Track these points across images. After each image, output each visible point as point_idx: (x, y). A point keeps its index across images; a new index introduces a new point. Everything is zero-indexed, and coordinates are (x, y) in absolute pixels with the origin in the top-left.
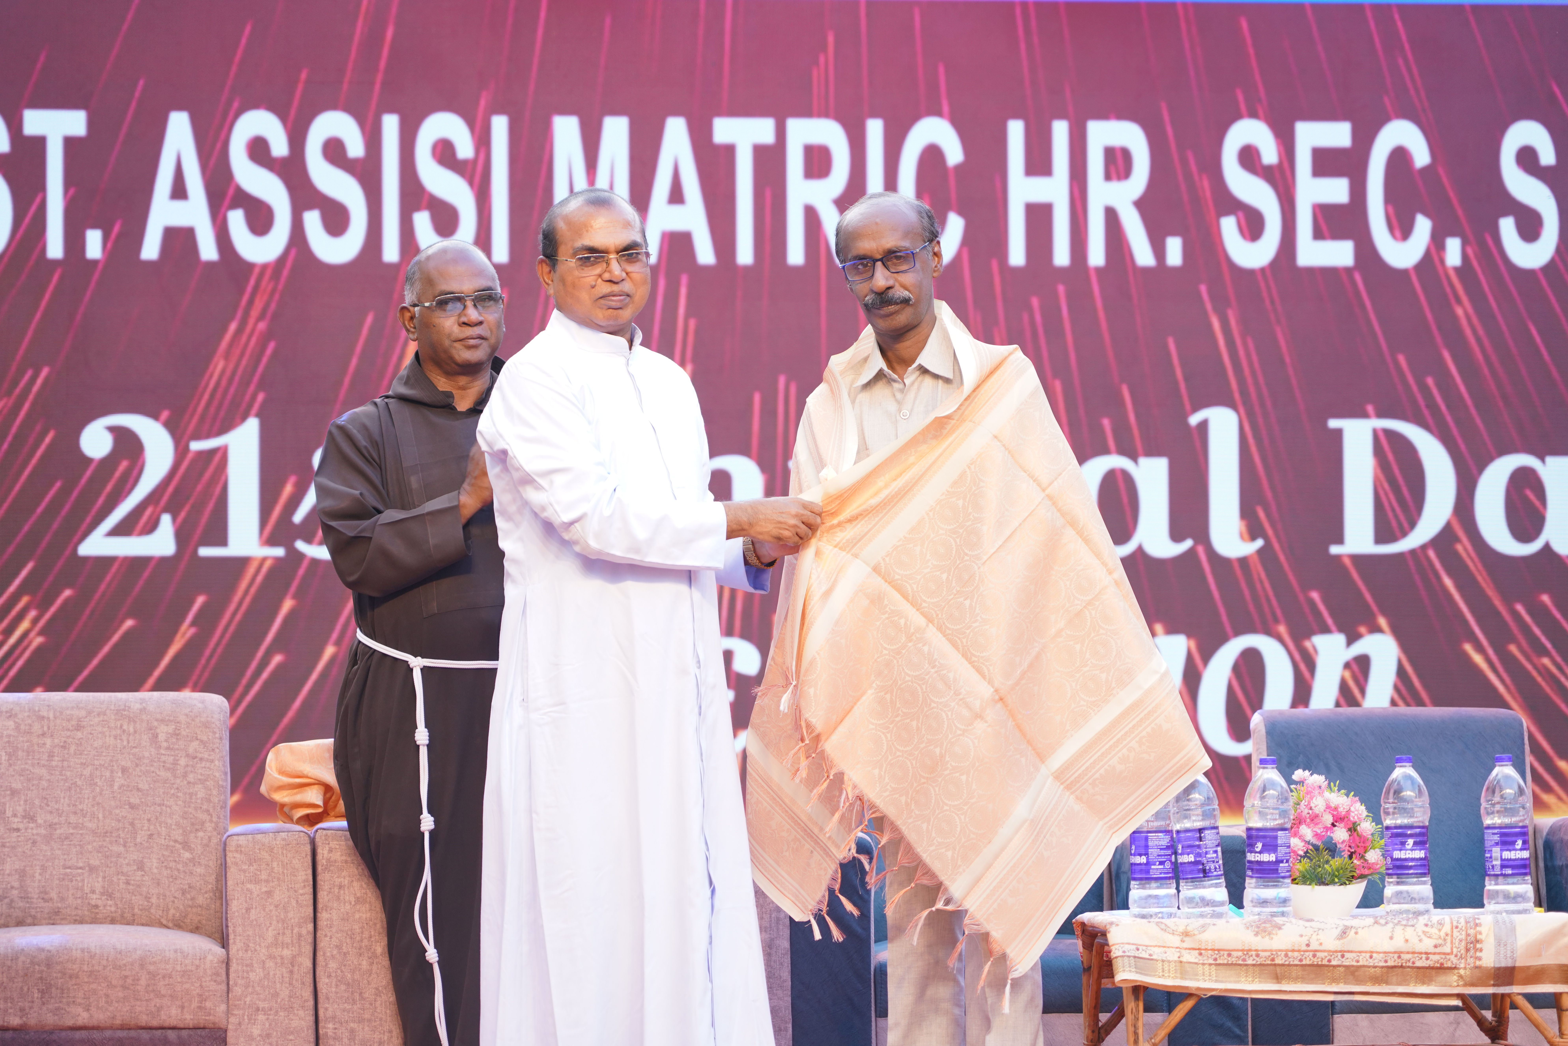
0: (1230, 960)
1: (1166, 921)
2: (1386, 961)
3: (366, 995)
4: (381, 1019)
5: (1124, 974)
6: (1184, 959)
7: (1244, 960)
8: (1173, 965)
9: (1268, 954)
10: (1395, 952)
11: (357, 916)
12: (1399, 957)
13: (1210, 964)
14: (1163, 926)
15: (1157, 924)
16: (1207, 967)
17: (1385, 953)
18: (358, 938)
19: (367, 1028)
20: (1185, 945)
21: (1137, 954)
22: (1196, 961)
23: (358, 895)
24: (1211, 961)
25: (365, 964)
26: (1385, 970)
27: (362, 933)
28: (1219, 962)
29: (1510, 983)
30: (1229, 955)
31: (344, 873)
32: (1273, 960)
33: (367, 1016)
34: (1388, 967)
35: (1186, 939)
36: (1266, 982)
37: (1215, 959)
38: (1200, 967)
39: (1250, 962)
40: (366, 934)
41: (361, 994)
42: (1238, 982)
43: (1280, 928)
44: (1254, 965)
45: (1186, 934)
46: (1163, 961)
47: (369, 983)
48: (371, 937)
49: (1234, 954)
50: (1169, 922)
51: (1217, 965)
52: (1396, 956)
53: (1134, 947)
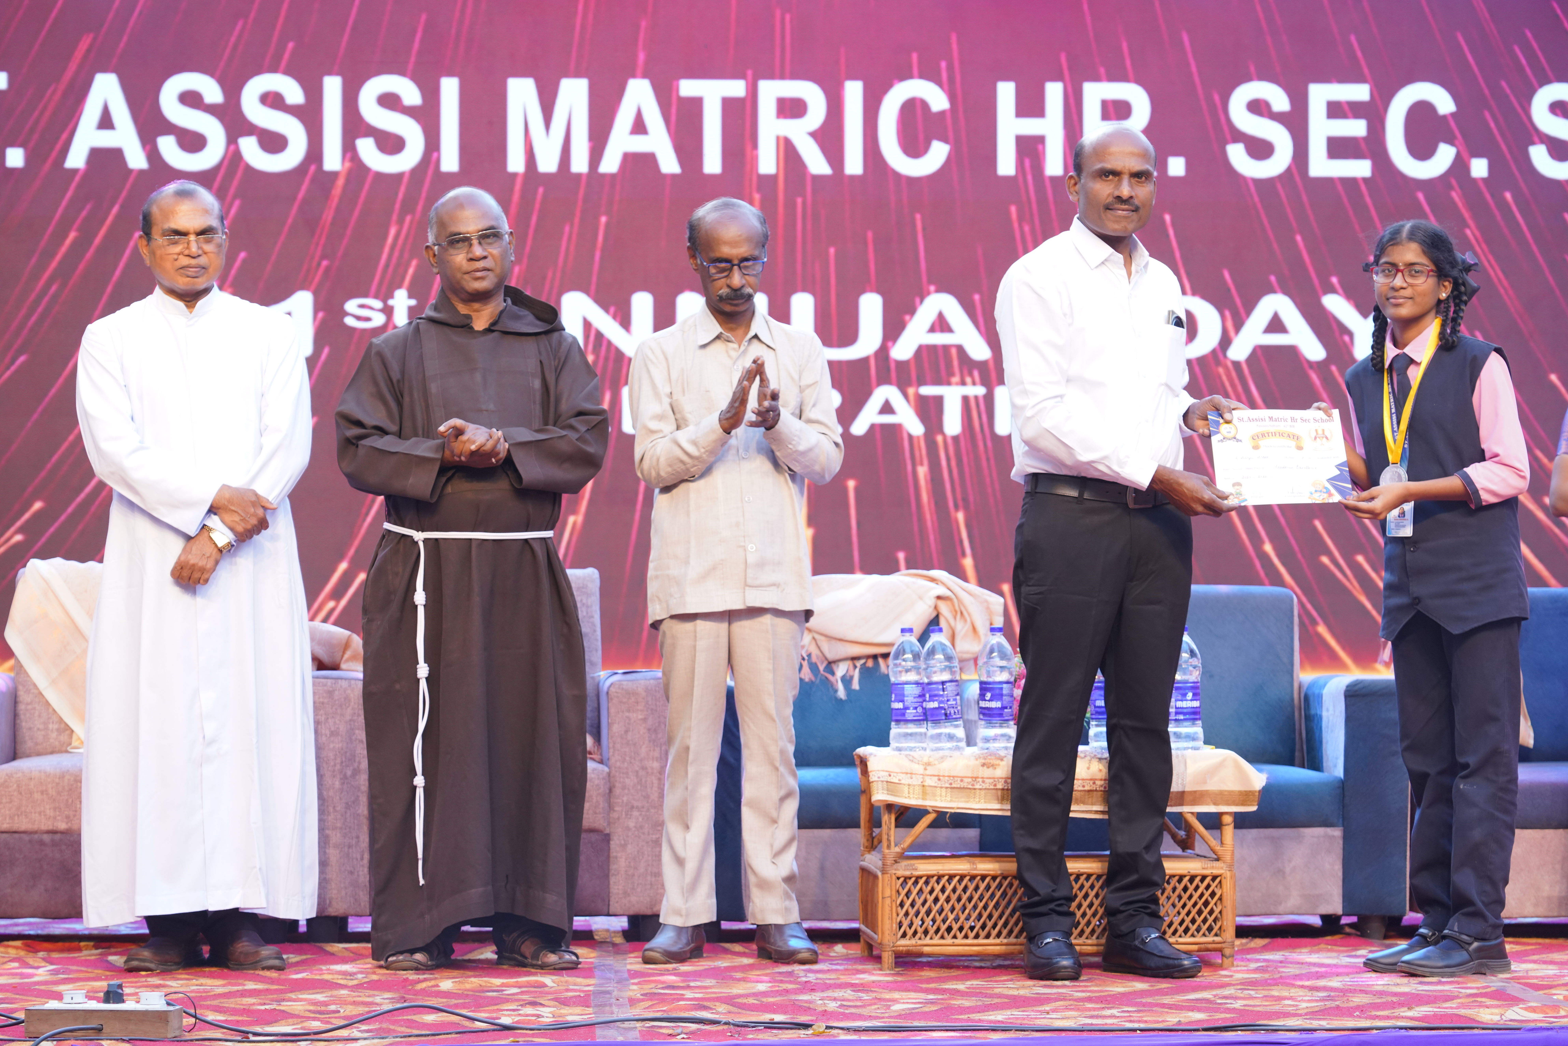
0: (962, 785)
1: (912, 753)
2: (1084, 786)
3: (338, 808)
4: (350, 828)
5: (879, 796)
6: (926, 784)
7: (973, 785)
8: (917, 788)
9: (992, 780)
10: (1091, 780)
11: (331, 746)
12: (1094, 783)
13: (947, 788)
14: (911, 758)
15: (906, 756)
16: (944, 790)
17: (1083, 780)
18: (332, 763)
19: (338, 835)
20: (928, 772)
21: (889, 779)
22: (936, 785)
23: (333, 729)
24: (948, 785)
25: (337, 784)
26: (1082, 793)
27: (335, 759)
28: (954, 785)
29: (1182, 804)
30: (962, 781)
31: (322, 712)
32: (995, 785)
33: (339, 825)
34: (1085, 791)
35: (928, 768)
36: (989, 802)
37: (951, 784)
38: (938, 790)
39: (977, 786)
40: (338, 761)
41: (334, 807)
42: (967, 802)
43: (1002, 760)
44: (980, 789)
45: (929, 764)
46: (909, 785)
47: (340, 799)
48: (342, 762)
49: (966, 780)
50: (917, 754)
51: (951, 788)
52: (1091, 782)
53: (887, 774)
